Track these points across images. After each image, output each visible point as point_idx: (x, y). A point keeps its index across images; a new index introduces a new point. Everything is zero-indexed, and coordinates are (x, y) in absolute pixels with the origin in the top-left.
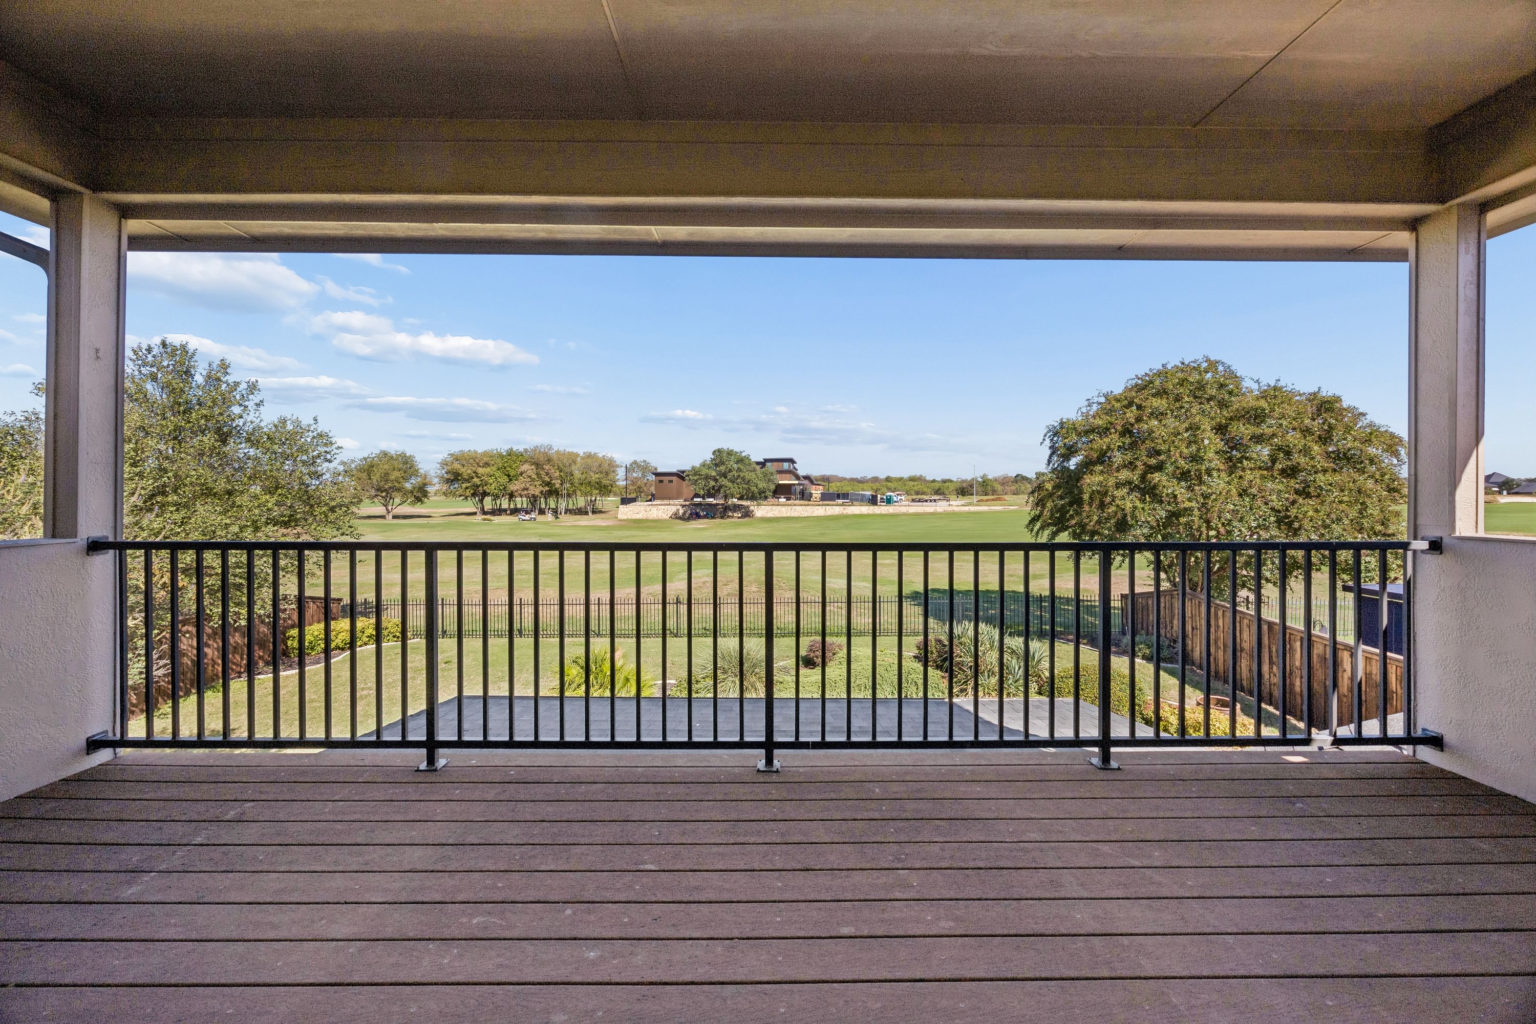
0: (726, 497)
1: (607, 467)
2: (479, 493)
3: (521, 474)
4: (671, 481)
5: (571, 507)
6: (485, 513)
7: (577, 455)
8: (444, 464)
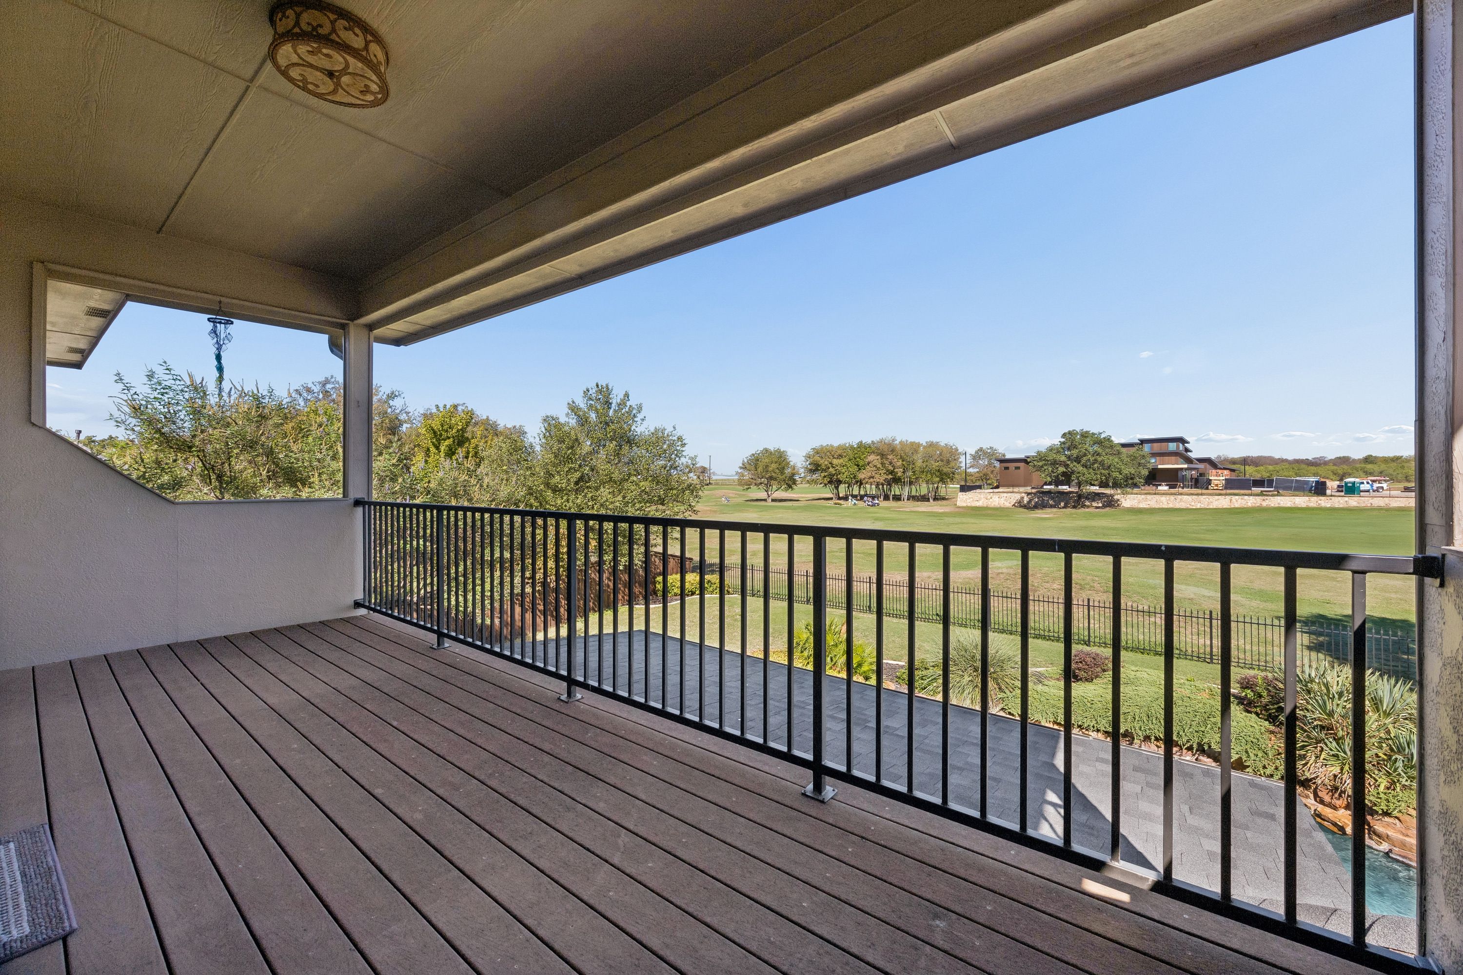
0: (1079, 484)
1: (949, 455)
2: (834, 481)
3: (869, 463)
4: (1017, 468)
5: (914, 493)
6: (839, 498)
7: (919, 445)
8: (808, 457)
